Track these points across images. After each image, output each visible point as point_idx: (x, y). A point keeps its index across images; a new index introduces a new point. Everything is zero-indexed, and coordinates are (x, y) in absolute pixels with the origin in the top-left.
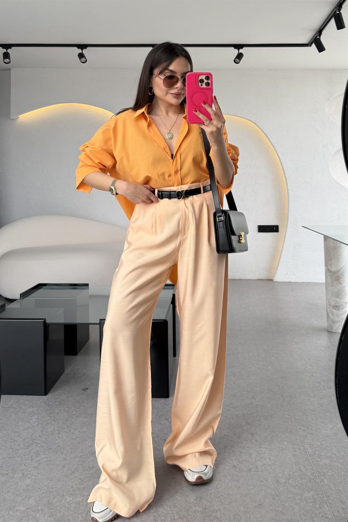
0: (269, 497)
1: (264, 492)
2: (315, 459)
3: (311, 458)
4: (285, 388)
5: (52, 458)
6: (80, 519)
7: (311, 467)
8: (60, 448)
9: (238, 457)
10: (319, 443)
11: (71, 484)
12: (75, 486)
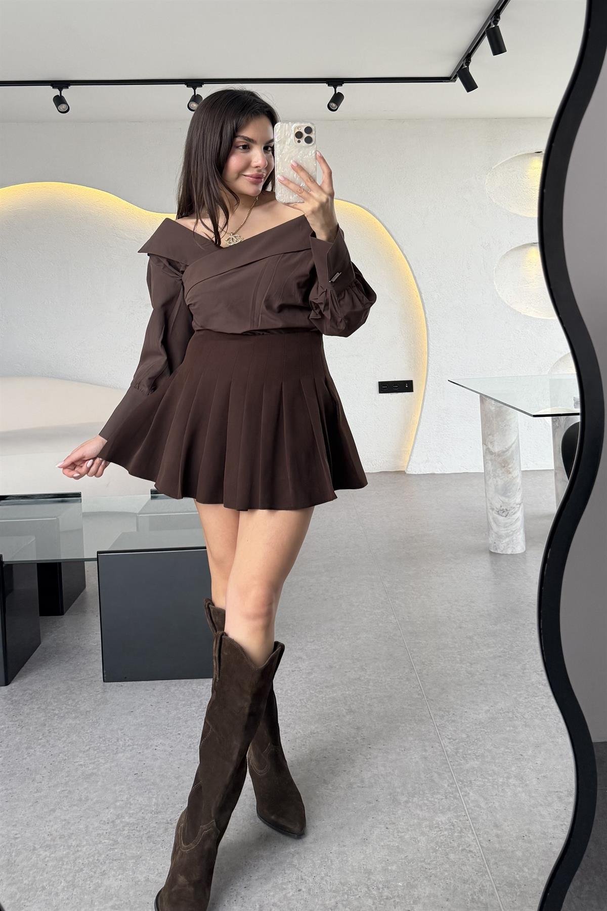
0: (380, 826)
1: (371, 818)
2: (457, 761)
3: (451, 760)
4: (415, 650)
5: (15, 790)
6: (62, 884)
7: (450, 774)
8: (29, 771)
9: (331, 766)
10: (464, 736)
11: (48, 829)
12: (55, 832)
